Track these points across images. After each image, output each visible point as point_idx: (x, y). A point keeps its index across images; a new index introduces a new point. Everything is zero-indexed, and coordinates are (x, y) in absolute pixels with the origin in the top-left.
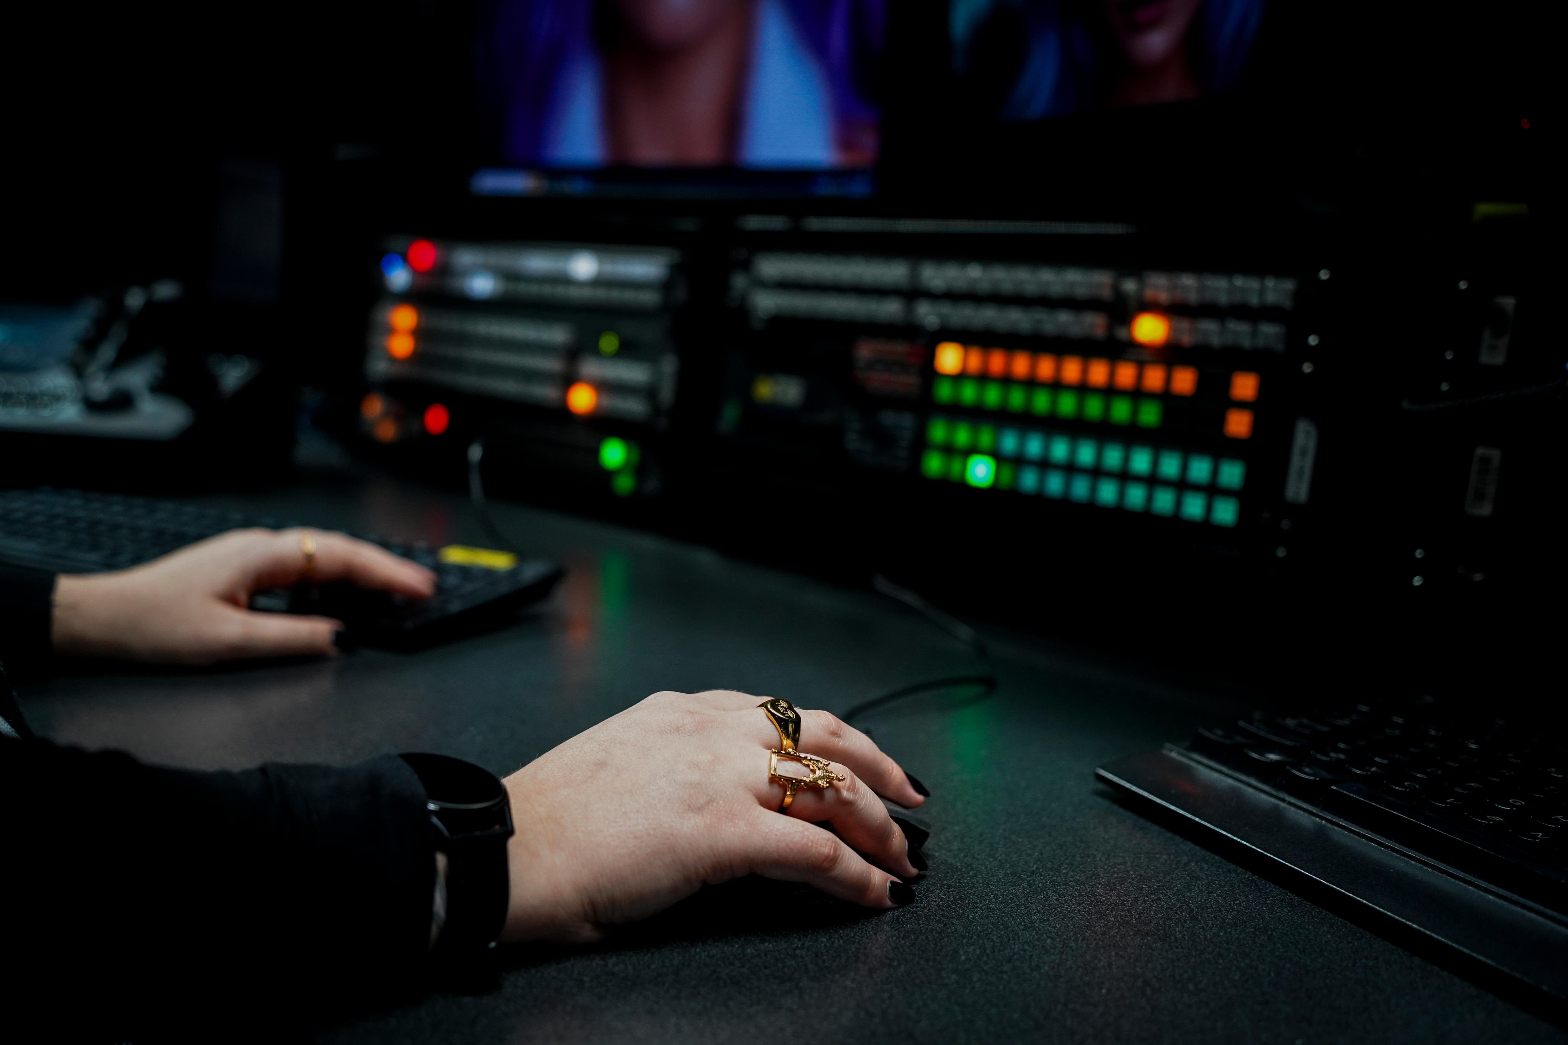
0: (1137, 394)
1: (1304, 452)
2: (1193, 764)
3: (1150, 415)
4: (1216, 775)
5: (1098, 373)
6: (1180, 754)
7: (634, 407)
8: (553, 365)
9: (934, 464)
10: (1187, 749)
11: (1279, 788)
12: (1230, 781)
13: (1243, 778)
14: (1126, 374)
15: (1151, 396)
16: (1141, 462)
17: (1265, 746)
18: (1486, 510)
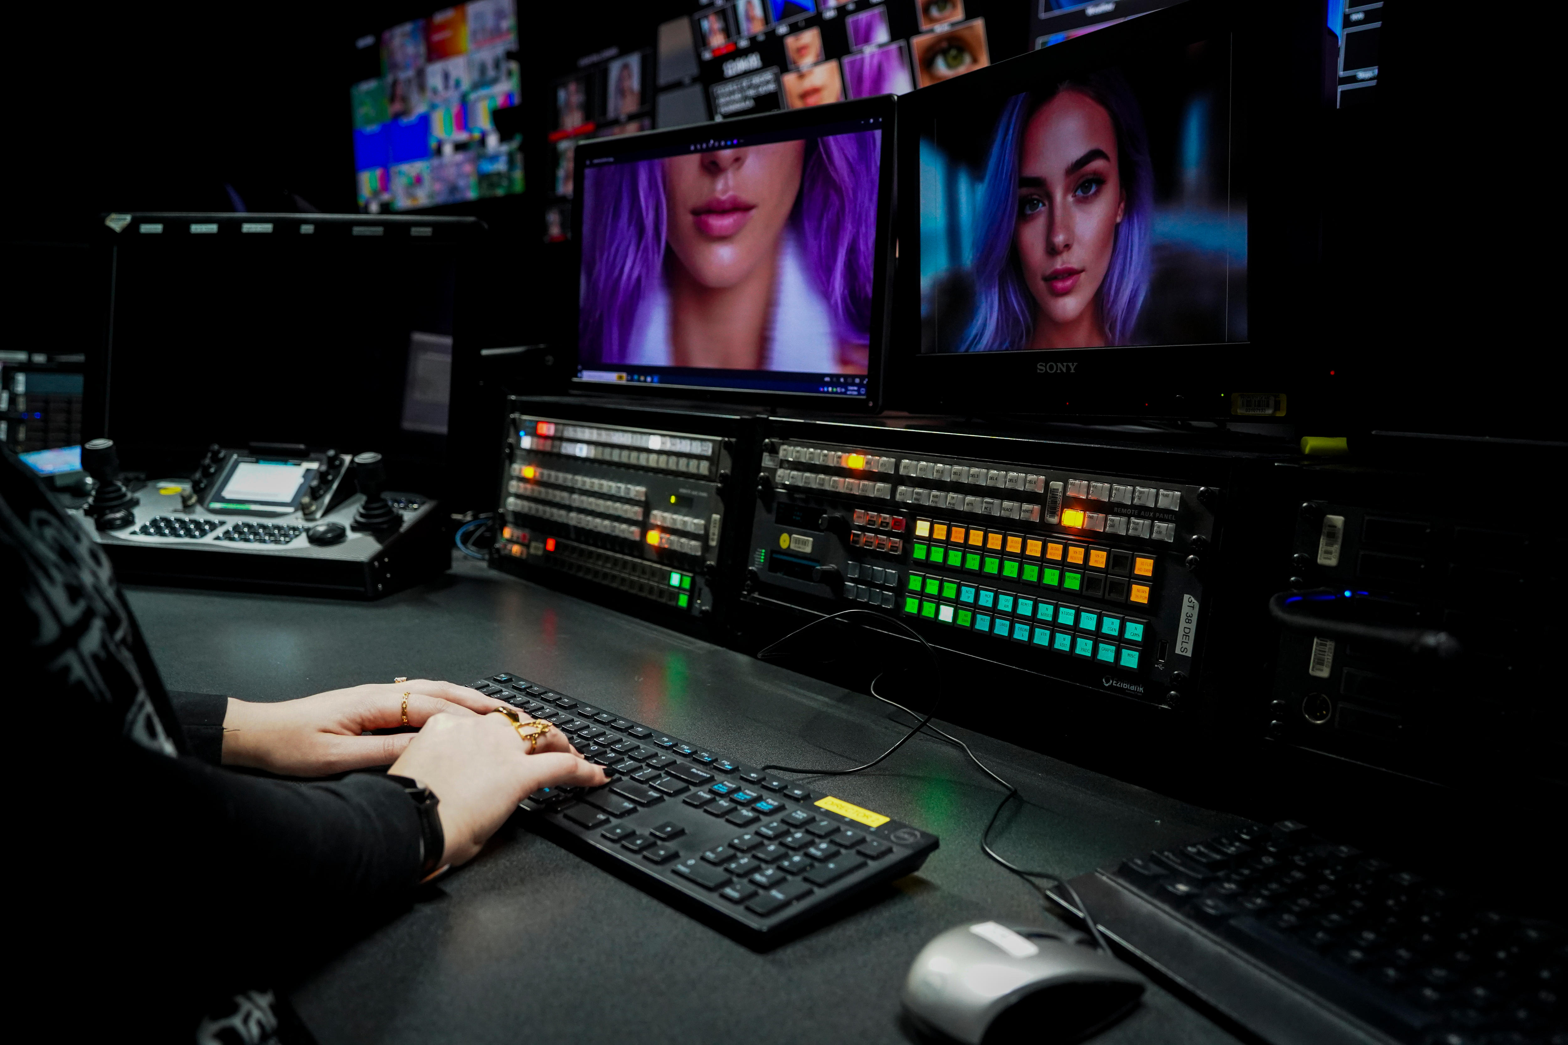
0: (1063, 566)
1: (1189, 621)
2: (1120, 888)
3: (1073, 582)
4: (1139, 900)
5: (1034, 548)
6: (1108, 878)
7: (692, 547)
8: (634, 512)
9: (911, 606)
10: (1114, 874)
11: (1189, 916)
12: (1150, 907)
13: (1159, 904)
14: (1055, 552)
15: (1074, 567)
16: (1067, 616)
17: (1177, 877)
18: (1324, 673)
